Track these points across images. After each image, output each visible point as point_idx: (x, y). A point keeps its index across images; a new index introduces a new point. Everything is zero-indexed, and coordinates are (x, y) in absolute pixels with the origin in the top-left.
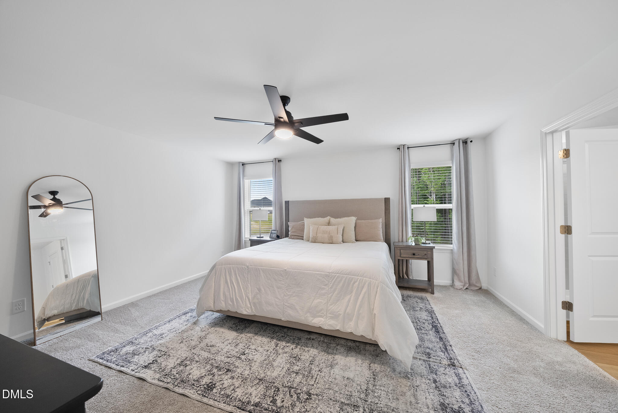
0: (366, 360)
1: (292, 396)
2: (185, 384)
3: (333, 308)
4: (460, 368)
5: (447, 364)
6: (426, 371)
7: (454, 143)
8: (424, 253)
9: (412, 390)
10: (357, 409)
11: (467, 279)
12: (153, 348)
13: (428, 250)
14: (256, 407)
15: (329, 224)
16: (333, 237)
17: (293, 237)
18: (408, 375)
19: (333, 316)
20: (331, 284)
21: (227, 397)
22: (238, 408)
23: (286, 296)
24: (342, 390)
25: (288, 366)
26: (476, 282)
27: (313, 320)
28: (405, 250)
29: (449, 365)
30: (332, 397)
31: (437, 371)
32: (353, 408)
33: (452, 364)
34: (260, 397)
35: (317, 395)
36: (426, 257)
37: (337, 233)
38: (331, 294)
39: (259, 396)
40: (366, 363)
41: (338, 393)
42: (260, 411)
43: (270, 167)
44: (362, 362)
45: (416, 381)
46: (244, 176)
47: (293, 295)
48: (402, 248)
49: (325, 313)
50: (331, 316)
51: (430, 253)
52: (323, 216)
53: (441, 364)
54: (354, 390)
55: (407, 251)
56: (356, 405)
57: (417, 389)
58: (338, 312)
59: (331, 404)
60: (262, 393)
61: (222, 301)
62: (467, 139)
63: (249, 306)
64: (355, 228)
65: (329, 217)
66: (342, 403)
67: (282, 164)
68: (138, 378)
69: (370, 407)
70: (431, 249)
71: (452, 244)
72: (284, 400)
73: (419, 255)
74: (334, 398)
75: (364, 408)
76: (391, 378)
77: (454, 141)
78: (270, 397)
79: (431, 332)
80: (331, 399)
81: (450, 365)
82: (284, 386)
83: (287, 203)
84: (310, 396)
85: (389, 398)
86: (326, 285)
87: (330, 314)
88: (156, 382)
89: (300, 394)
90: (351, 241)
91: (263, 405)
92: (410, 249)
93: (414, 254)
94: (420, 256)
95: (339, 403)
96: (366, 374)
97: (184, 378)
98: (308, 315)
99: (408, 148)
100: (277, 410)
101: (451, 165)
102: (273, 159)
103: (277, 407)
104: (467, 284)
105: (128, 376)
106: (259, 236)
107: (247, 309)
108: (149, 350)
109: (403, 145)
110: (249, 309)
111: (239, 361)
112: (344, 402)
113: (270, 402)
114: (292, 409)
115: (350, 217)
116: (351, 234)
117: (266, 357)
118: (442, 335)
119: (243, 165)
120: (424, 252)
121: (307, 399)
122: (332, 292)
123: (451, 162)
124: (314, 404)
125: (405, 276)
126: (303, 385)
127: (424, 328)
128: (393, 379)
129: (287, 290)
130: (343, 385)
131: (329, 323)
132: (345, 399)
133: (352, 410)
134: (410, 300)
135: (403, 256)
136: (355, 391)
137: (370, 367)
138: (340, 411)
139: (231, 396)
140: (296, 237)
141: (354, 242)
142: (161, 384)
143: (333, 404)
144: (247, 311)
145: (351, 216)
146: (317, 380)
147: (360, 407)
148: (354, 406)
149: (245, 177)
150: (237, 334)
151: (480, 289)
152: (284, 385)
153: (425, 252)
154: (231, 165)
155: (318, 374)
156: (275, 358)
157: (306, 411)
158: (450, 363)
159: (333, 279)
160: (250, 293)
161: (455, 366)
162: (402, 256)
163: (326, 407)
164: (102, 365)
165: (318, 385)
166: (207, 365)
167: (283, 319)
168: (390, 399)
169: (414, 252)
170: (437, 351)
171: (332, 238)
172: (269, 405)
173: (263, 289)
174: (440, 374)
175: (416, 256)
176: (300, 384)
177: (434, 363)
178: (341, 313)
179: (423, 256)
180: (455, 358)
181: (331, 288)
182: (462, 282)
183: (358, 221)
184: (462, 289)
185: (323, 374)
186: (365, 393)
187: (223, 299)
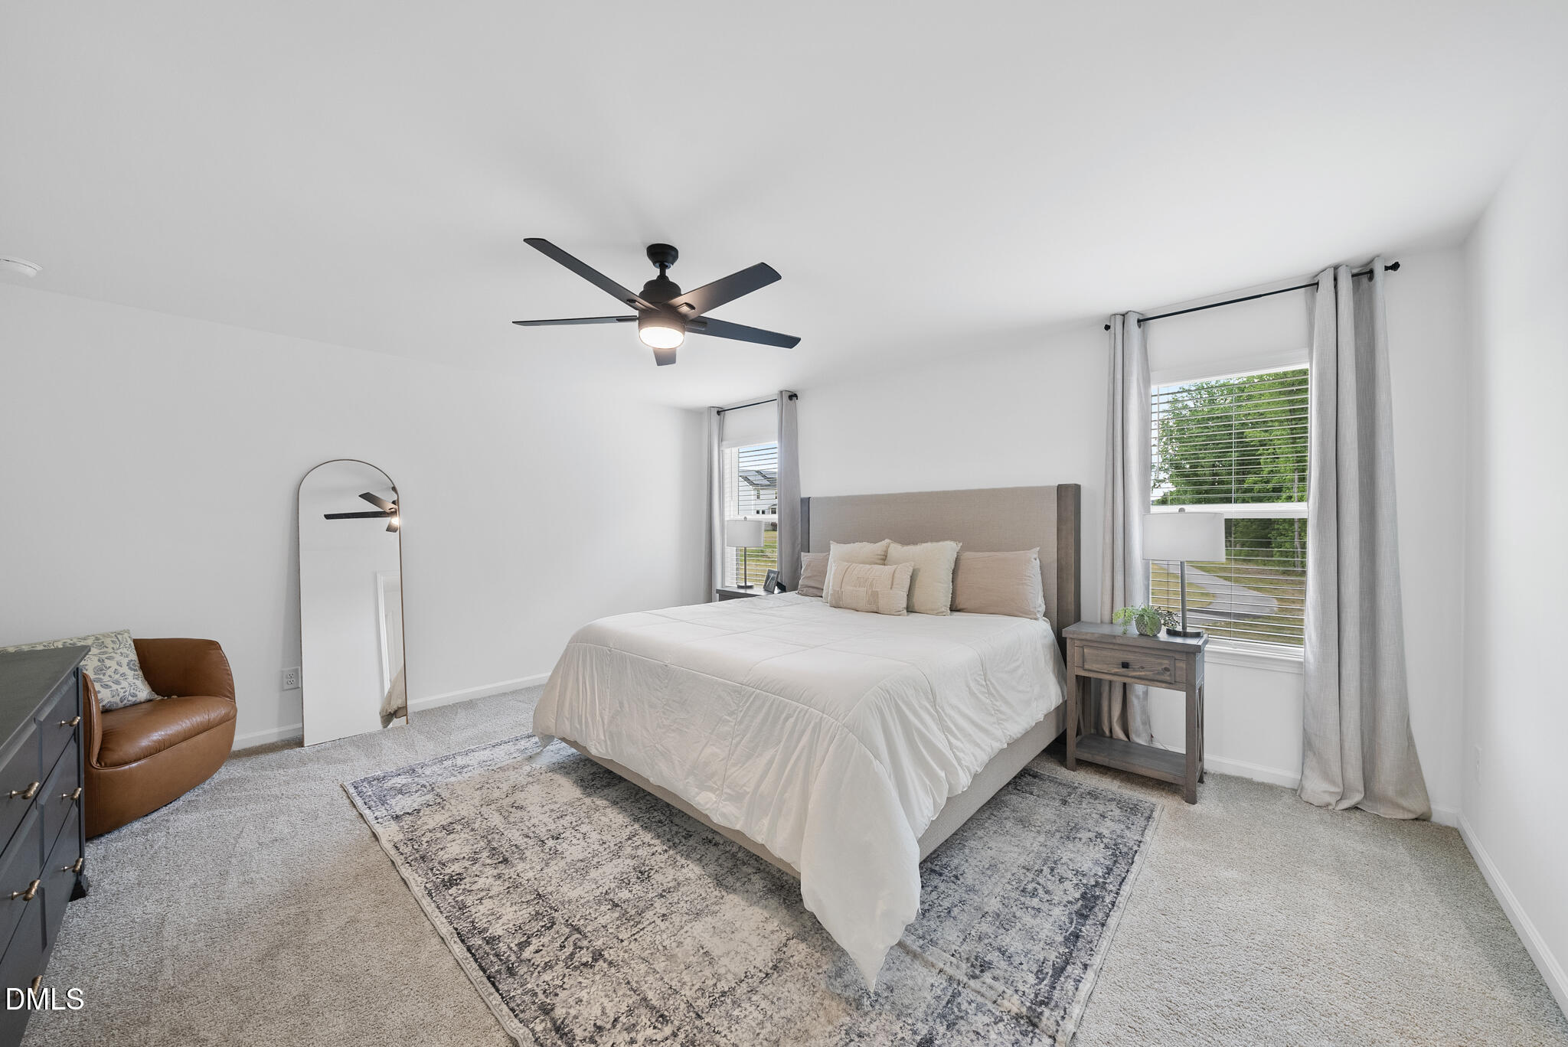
0: (789, 925)
1: (562, 947)
2: (422, 865)
3: (735, 775)
4: (1050, 1037)
5: (1015, 1010)
6: (928, 1007)
7: (1317, 284)
8: (1161, 664)
9: (837, 1038)
10: (659, 1026)
11: (1355, 775)
12: (433, 788)
13: (1177, 656)
14: (488, 943)
15: (884, 559)
16: (878, 595)
17: (805, 589)
18: (865, 999)
19: (732, 793)
20: (742, 714)
21: (460, 909)
22: (458, 934)
23: (660, 728)
24: (671, 974)
25: (613, 885)
26: (1402, 793)
27: (698, 794)
28: (1097, 648)
29: (1018, 1017)
30: (635, 979)
31: (962, 1018)
32: (653, 1020)
33: (1028, 1018)
34: (508, 928)
35: (612, 963)
36: (1167, 678)
37: (892, 584)
38: (738, 739)
39: (508, 926)
40: (784, 934)
41: (658, 976)
42: (485, 953)
43: (771, 415)
44: (778, 928)
45: (872, 1021)
46: (721, 440)
47: (672, 728)
48: (1086, 640)
49: (719, 783)
50: (730, 794)
51: (1184, 666)
52: (875, 539)
53: (994, 1006)
54: (694, 983)
55: (1105, 653)
56: (667, 1016)
57: (852, 1041)
58: (744, 785)
59: (620, 993)
60: (518, 923)
61: (566, 720)
62: (1372, 261)
63: (603, 738)
64: (955, 572)
65: (887, 541)
66: (645, 999)
67: (799, 403)
68: (373, 833)
69: (694, 1035)
70: (1187, 653)
71: (1300, 641)
72: (541, 950)
73: (1142, 668)
74: (637, 982)
75: (678, 1030)
76: (812, 988)
77: (1317, 275)
78: (525, 934)
79: (1057, 911)
80: (628, 983)
81: (1022, 1018)
82: (569, 923)
83: (806, 502)
84: (595, 960)
85: (758, 1031)
86: (731, 714)
87: (728, 787)
88: (388, 846)
89: (581, 948)
90: (932, 610)
91: (501, 944)
92: (1116, 647)
93: (1125, 665)
94: (1148, 673)
95: (638, 998)
96: (759, 959)
97: (430, 853)
98: (691, 780)
99: (1139, 321)
100: (513, 964)
101: (1305, 366)
102: (777, 392)
103: (518, 958)
104: (1358, 791)
105: (365, 825)
106: (743, 584)
107: (597, 744)
108: (425, 789)
109: (1123, 315)
110: (601, 746)
111: (537, 848)
112: (651, 999)
113: (516, 945)
114: (539, 973)
115: (941, 543)
116: (939, 590)
117: (590, 855)
118: (1088, 930)
119: (719, 413)
120: (1159, 661)
121: (585, 965)
122: (739, 735)
123: (1306, 351)
124: (588, 979)
125: (1119, 733)
126: (604, 933)
127: (1047, 892)
128: (814, 993)
129: (664, 713)
130: (684, 963)
131: (724, 810)
132: (659, 994)
133: (649, 1023)
134: (1084, 805)
135: (1090, 668)
136: (693, 985)
137: (785, 945)
138: (623, 1013)
139: (468, 909)
140: (811, 590)
141: (943, 612)
142: (393, 852)
143: (624, 995)
144: (597, 749)
145: (947, 540)
146: (642, 933)
147: (669, 1024)
148: (662, 1016)
149: (724, 443)
150: (581, 796)
151: (1423, 819)
152: (570, 921)
153: (1166, 663)
154: (694, 415)
155: (654, 922)
156: (604, 862)
157: (561, 986)
158: (1024, 1014)
159: (746, 702)
160: (607, 710)
161: (1035, 1025)
162: (1086, 667)
163: (603, 994)
164: (349, 798)
165: (633, 946)
166: (481, 842)
167: (651, 780)
168: (758, 1034)
169: (1128, 657)
170: (1025, 967)
171: (878, 597)
172: (511, 949)
173: (626, 705)
174: (963, 1029)
175: (1134, 670)
176: (602, 929)
177: (975, 994)
178: (748, 790)
179: (1158, 674)
180: (1062, 1004)
181: (741, 722)
182: (1333, 783)
183: (967, 555)
184: (1330, 808)
185: (663, 926)
186: (713, 1000)
187: (568, 716)
